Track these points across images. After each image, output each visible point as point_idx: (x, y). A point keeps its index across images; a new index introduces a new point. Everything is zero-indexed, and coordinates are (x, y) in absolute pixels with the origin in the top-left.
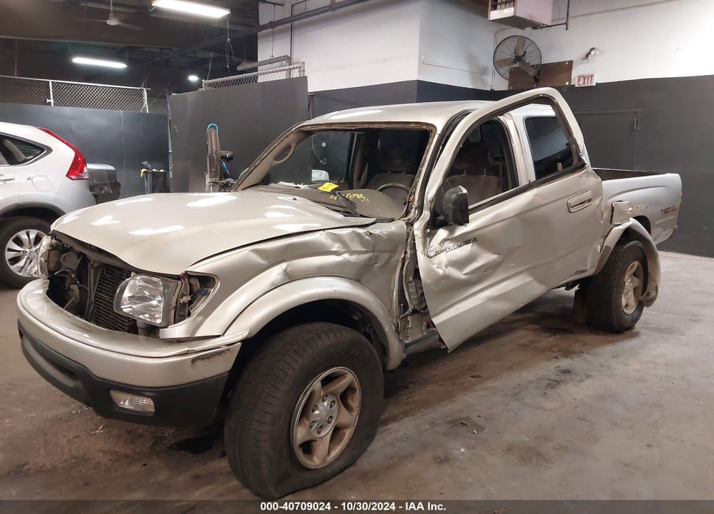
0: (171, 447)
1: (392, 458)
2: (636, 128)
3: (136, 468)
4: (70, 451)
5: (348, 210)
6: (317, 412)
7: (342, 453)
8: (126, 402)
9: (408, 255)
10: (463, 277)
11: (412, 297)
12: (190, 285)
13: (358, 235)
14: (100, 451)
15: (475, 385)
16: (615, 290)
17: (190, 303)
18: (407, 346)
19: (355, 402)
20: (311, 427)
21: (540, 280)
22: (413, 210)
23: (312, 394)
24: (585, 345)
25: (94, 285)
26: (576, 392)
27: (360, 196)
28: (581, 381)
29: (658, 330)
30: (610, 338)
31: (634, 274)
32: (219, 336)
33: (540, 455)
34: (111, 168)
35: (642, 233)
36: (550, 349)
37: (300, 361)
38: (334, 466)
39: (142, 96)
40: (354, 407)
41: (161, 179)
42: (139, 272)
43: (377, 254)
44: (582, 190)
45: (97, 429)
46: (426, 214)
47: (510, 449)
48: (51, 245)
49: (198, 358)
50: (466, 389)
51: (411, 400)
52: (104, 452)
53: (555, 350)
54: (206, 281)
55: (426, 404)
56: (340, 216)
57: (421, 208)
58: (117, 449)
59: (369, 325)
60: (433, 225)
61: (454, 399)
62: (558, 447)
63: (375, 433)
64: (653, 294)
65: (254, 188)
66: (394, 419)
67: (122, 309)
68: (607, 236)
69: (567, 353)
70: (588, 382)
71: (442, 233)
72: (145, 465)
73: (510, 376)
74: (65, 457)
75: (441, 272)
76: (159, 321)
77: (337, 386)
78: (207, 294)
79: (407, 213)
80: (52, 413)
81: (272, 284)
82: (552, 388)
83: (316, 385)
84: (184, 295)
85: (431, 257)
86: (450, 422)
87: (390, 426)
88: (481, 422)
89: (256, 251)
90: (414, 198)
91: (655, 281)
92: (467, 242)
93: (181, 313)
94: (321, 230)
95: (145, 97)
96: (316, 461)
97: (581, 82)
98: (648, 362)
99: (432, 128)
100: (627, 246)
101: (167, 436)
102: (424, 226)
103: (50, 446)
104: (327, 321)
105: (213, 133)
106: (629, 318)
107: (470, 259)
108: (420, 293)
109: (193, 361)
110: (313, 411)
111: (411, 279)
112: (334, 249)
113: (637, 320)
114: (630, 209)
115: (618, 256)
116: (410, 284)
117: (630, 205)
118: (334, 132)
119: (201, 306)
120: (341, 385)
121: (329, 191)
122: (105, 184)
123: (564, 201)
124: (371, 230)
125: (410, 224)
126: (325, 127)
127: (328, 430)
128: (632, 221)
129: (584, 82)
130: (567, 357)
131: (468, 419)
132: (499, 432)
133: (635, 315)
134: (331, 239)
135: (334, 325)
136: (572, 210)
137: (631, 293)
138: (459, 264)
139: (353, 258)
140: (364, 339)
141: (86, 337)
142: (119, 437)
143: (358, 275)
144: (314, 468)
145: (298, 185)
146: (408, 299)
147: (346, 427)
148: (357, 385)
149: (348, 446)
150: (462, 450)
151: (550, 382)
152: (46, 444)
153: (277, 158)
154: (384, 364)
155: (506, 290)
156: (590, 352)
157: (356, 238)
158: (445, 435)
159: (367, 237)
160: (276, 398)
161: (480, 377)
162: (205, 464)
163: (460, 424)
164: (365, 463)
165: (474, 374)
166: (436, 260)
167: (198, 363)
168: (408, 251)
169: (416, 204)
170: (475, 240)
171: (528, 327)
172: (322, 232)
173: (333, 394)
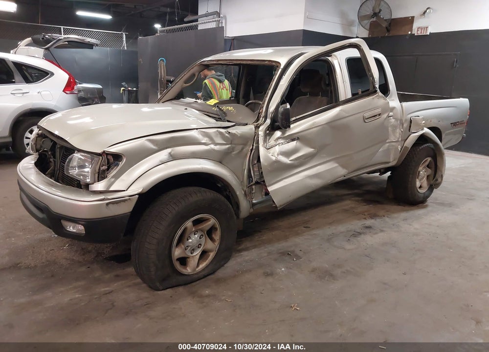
0: (106, 259)
1: (237, 272)
2: (456, 65)
3: (83, 269)
4: (46, 258)
5: (220, 117)
6: (190, 241)
7: (207, 267)
8: (71, 228)
9: (254, 147)
10: (289, 162)
11: (256, 174)
12: (108, 160)
13: (221, 133)
14: (64, 259)
15: (304, 232)
16: (411, 176)
17: (108, 169)
18: (254, 205)
19: (217, 236)
20: (186, 249)
21: (343, 166)
22: (261, 118)
23: (185, 229)
24: (387, 211)
25: (59, 159)
26: (370, 240)
27: (230, 108)
28: (376, 233)
29: (442, 204)
30: (406, 208)
31: (428, 166)
32: (124, 191)
33: (331, 275)
34: (100, 86)
35: (433, 139)
36: (363, 213)
37: (177, 209)
38: (201, 273)
39: (122, 38)
40: (216, 240)
41: (134, 94)
42: (79, 151)
43: (234, 146)
44: (375, 107)
45: (65, 246)
46: (268, 121)
47: (314, 270)
48: (38, 134)
49: (110, 203)
50: (297, 234)
51: (261, 239)
52: (66, 259)
53: (366, 214)
54: (117, 157)
55: (270, 242)
56: (213, 121)
57: (266, 117)
58: (74, 258)
59: (228, 190)
60: (272, 128)
61: (288, 240)
62: (346, 271)
63: (231, 256)
64: (439, 180)
65: (169, 102)
66: (246, 249)
67: (69, 173)
68: (407, 139)
69: (373, 216)
70: (382, 234)
71: (278, 134)
72: (88, 267)
73: (329, 228)
74: (43, 261)
75: (274, 158)
76: (88, 180)
77: (204, 225)
78: (117, 165)
79: (258, 120)
80: (40, 236)
81: (160, 161)
82: (355, 236)
83: (189, 224)
84: (104, 165)
85: (268, 149)
86: (281, 253)
87: (242, 254)
88: (300, 254)
89: (150, 141)
90: (262, 111)
91: (441, 172)
92: (293, 140)
93: (103, 176)
94: (194, 129)
95: (124, 39)
96: (189, 270)
97: (419, 32)
98: (426, 224)
99: (278, 64)
100: (422, 147)
101: (105, 252)
102: (266, 129)
103: (36, 254)
104: (198, 186)
105: (162, 64)
106: (422, 195)
107: (295, 151)
108: (261, 172)
109: (107, 204)
110: (188, 240)
111: (256, 162)
112: (203, 142)
113: (428, 197)
114: (424, 122)
115: (415, 154)
116: (255, 166)
117: (423, 119)
118: (221, 66)
119: (114, 172)
120: (207, 225)
121: (212, 104)
122: (96, 98)
123: (362, 114)
124: (230, 130)
125: (257, 127)
126: (215, 62)
127: (198, 253)
128: (426, 130)
129: (421, 32)
130: (372, 218)
131: (293, 252)
132: (309, 261)
133: (427, 193)
134: (202, 135)
135: (203, 189)
136: (366, 121)
137: (425, 179)
138: (287, 154)
139: (217, 148)
140: (223, 198)
141: (53, 190)
142: (76, 251)
143: (221, 158)
144: (186, 274)
145: (197, 101)
146: (253, 175)
147: (211, 251)
148: (218, 226)
149: (212, 262)
150: (283, 269)
151: (354, 233)
152: (33, 253)
153: (186, 82)
154: (238, 215)
155: (319, 172)
156: (389, 216)
157: (219, 135)
158: (276, 260)
159: (227, 135)
160: (160, 229)
161: (309, 227)
162: (124, 269)
163: (287, 254)
164: (220, 273)
165: (306, 226)
166: (272, 150)
167: (110, 206)
168: (254, 144)
169: (263, 114)
170: (298, 139)
171: (353, 199)
172: (196, 130)
173: (202, 230)
